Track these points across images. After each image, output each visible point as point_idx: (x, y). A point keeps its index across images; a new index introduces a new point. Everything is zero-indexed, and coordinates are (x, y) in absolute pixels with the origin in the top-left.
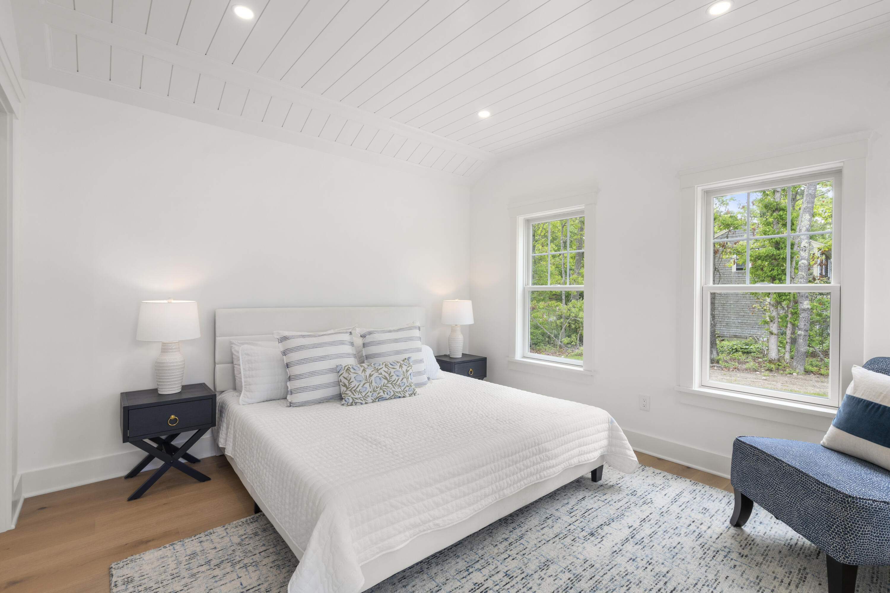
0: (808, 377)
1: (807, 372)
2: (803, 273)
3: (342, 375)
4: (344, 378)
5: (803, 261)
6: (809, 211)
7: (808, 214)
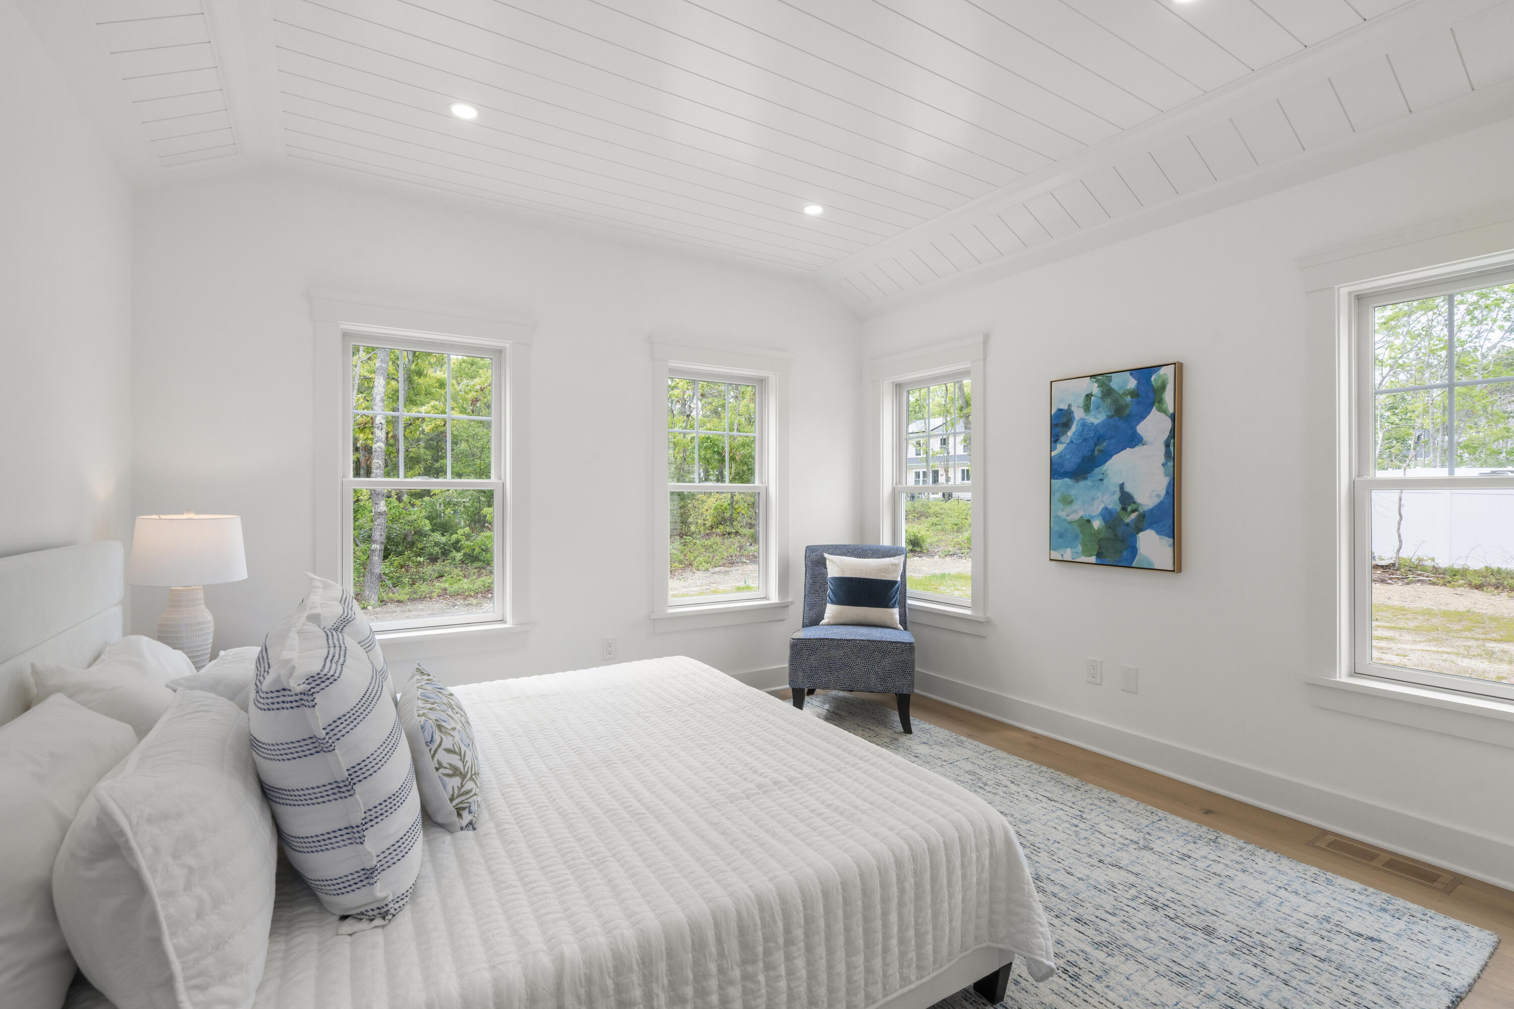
0: (385, 608)
1: (383, 602)
2: (380, 461)
3: (442, 747)
4: (448, 751)
5: (379, 444)
6: (383, 374)
7: (382, 378)
